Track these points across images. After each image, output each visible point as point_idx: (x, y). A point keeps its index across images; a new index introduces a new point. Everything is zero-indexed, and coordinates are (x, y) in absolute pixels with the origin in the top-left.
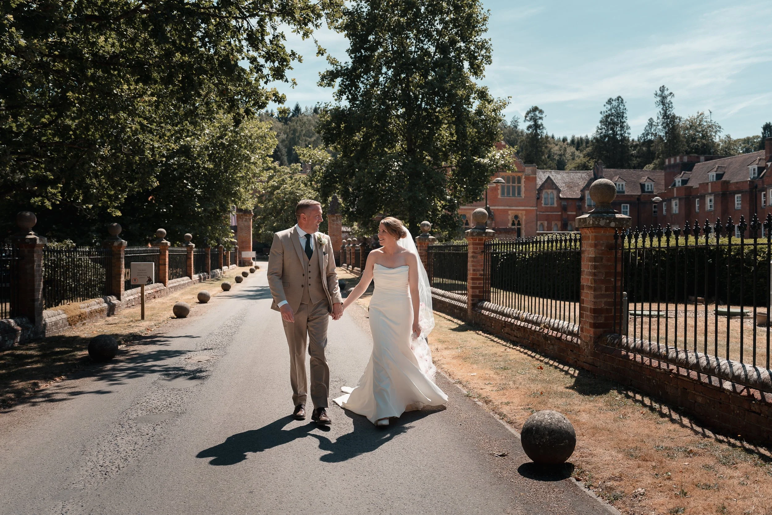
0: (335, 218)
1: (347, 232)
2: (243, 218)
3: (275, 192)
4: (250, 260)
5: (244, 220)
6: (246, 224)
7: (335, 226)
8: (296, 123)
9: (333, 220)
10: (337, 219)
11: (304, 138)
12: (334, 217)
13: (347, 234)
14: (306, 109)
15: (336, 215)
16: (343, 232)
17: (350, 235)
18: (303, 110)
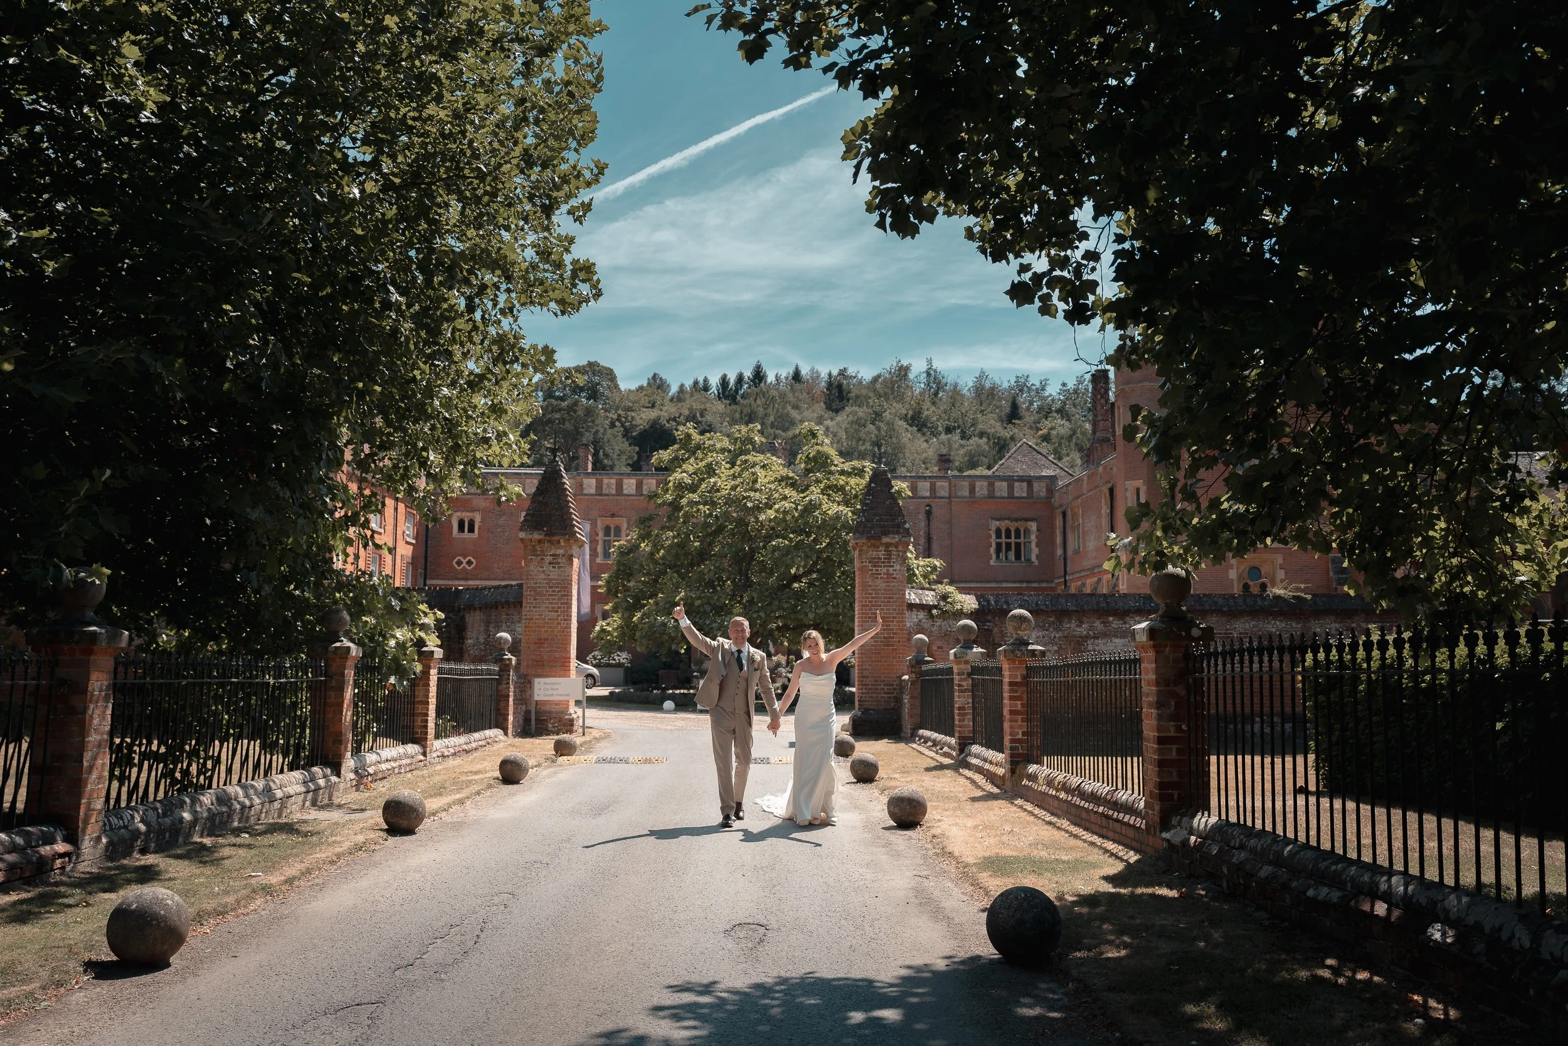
0: (882, 554)
1: (922, 607)
2: (543, 553)
3: (684, 501)
4: (565, 711)
5: (548, 559)
6: (554, 574)
7: (881, 584)
8: (755, 400)
9: (875, 562)
10: (889, 555)
11: (772, 431)
12: (876, 547)
13: (922, 615)
14: (777, 378)
15: (885, 540)
16: (911, 606)
17: (932, 616)
18: (771, 378)
